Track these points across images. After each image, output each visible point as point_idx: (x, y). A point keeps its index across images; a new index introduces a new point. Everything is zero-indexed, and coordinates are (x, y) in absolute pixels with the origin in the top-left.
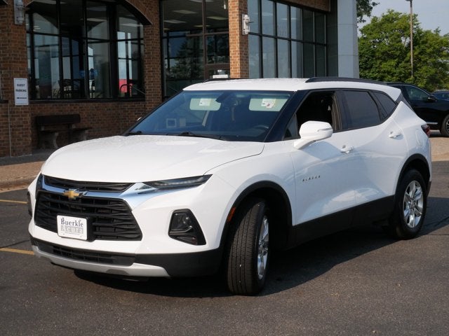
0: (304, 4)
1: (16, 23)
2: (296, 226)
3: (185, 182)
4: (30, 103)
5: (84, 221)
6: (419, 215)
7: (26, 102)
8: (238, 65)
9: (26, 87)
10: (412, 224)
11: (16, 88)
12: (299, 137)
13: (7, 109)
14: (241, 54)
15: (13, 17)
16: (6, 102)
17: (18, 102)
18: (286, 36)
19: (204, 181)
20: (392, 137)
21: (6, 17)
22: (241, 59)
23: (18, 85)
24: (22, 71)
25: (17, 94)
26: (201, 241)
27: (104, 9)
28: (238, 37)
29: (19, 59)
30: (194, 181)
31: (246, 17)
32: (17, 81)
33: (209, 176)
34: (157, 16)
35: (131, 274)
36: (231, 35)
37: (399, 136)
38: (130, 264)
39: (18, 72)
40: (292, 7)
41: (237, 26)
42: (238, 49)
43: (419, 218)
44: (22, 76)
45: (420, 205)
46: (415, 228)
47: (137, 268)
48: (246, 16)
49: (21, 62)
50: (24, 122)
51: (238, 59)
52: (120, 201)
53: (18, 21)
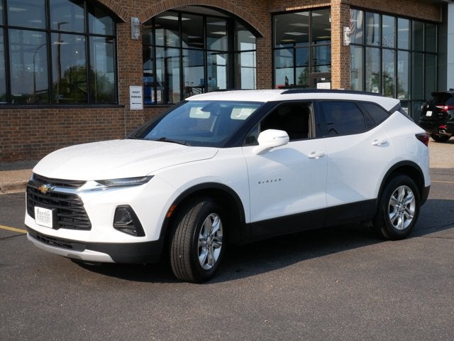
0: (412, 16)
1: (133, 38)
2: (250, 224)
3: (131, 182)
4: (144, 107)
5: (50, 212)
6: (410, 218)
7: (140, 107)
8: (339, 74)
9: (141, 94)
10: (400, 226)
11: (131, 94)
12: (257, 144)
13: (123, 113)
14: (341, 63)
15: (131, 33)
16: (123, 106)
17: (133, 107)
18: (392, 46)
19: (146, 181)
20: (376, 145)
21: (124, 33)
22: (341, 69)
23: (133, 92)
24: (137, 80)
25: (132, 100)
26: (141, 233)
27: (223, 24)
28: (339, 48)
29: (135, 69)
30: (139, 181)
31: (347, 30)
32: (132, 89)
33: (150, 177)
34: (270, 30)
35: (84, 258)
36: (333, 45)
37: (384, 144)
38: (83, 250)
39: (133, 81)
40: (399, 19)
41: (339, 38)
42: (339, 59)
43: (409, 221)
44: (137, 84)
45: (412, 209)
46: (403, 230)
47: (88, 254)
48: (348, 28)
49: (136, 72)
50: (138, 125)
51: (338, 69)
52: (75, 196)
53: (134, 36)
